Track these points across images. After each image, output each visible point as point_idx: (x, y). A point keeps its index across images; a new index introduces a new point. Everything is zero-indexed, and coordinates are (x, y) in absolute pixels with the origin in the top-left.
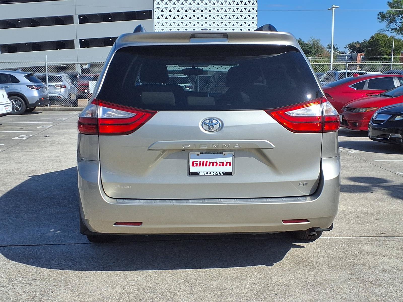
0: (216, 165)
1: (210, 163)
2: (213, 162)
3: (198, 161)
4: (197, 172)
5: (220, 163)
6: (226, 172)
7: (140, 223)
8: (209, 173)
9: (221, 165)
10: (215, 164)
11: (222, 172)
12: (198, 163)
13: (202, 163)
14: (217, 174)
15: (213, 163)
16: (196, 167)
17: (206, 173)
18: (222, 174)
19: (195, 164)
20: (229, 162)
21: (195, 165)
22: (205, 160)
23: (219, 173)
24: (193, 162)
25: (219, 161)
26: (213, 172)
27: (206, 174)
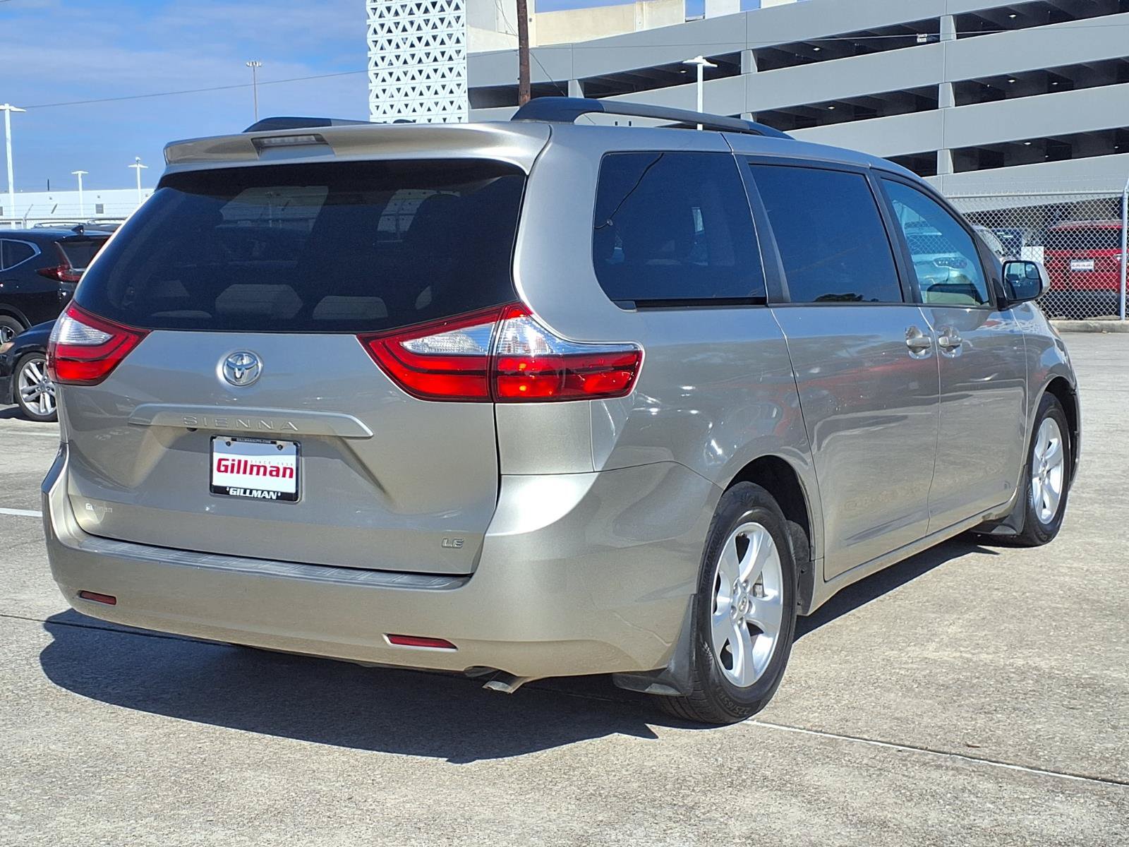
0: (265, 474)
1: (252, 466)
2: (258, 464)
3: (228, 460)
4: (226, 488)
5: (271, 467)
6: (282, 493)
7: (112, 600)
8: (248, 492)
9: (274, 473)
10: (262, 470)
11: (274, 492)
12: (229, 463)
13: (236, 463)
14: (263, 495)
15: (259, 467)
16: (224, 473)
17: (242, 491)
18: (274, 497)
19: (223, 465)
20: (290, 467)
21: (223, 468)
22: (243, 458)
23: (269, 492)
24: (220, 461)
25: (269, 463)
26: (257, 490)
27: (242, 494)
